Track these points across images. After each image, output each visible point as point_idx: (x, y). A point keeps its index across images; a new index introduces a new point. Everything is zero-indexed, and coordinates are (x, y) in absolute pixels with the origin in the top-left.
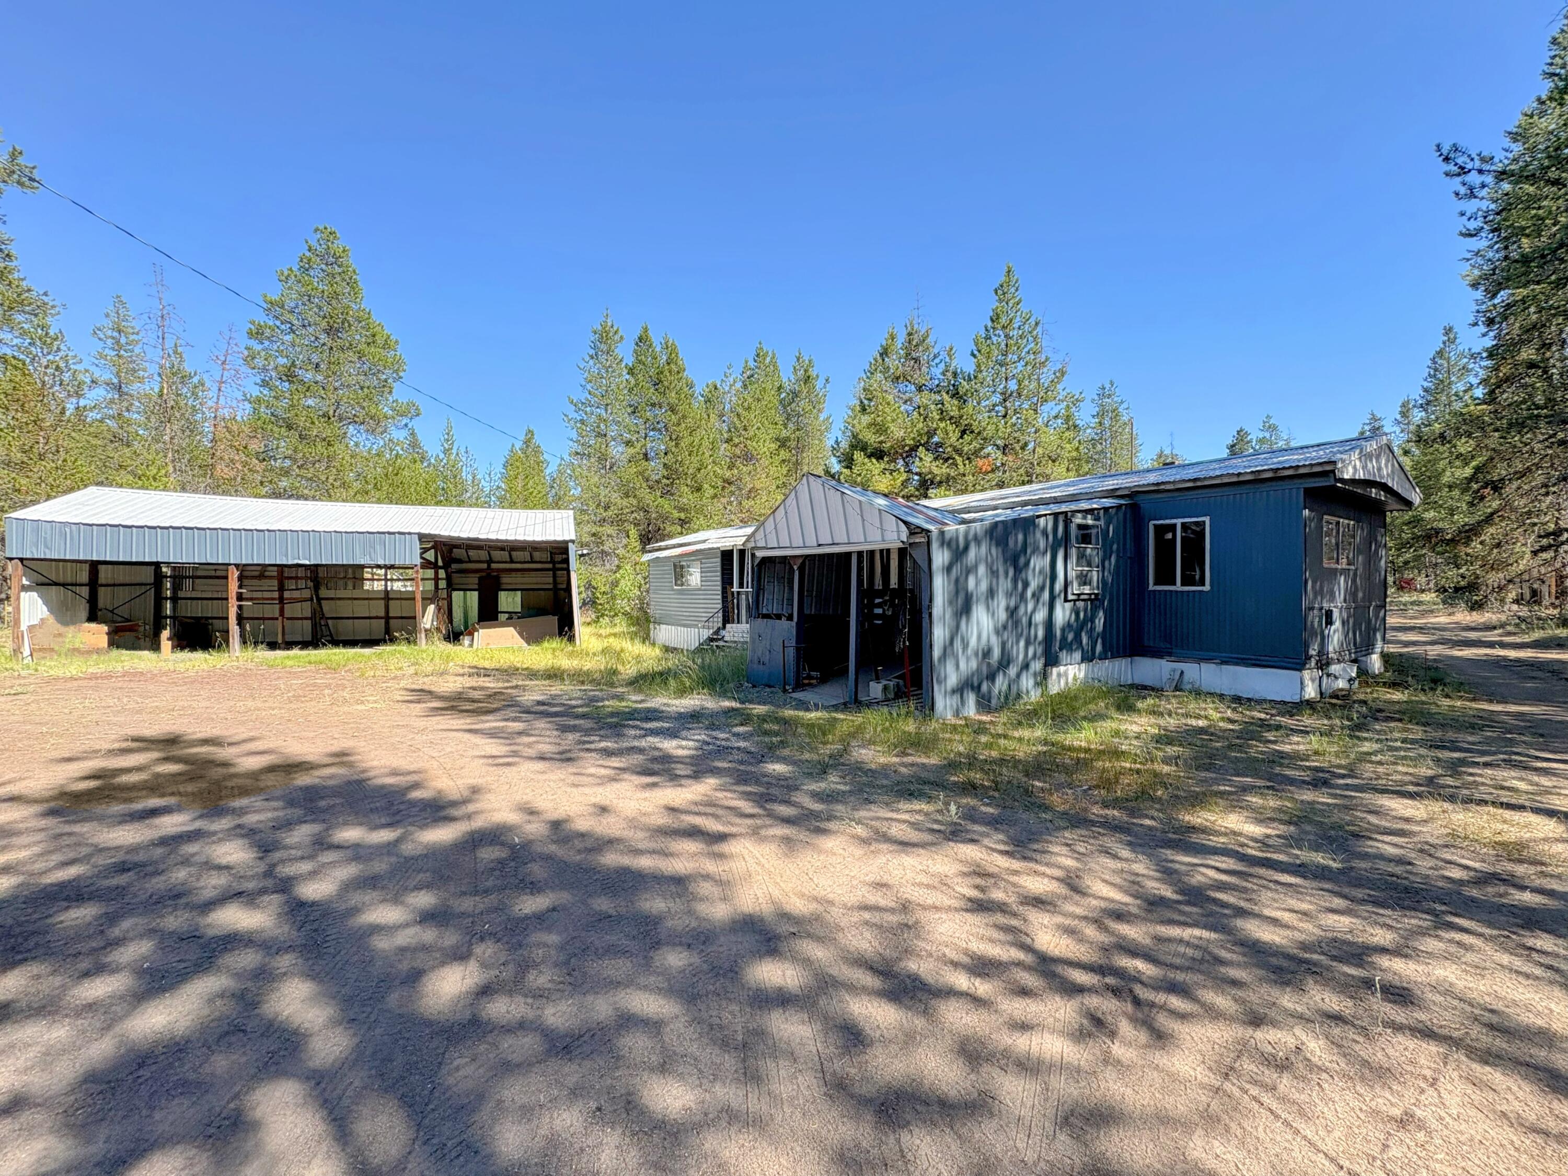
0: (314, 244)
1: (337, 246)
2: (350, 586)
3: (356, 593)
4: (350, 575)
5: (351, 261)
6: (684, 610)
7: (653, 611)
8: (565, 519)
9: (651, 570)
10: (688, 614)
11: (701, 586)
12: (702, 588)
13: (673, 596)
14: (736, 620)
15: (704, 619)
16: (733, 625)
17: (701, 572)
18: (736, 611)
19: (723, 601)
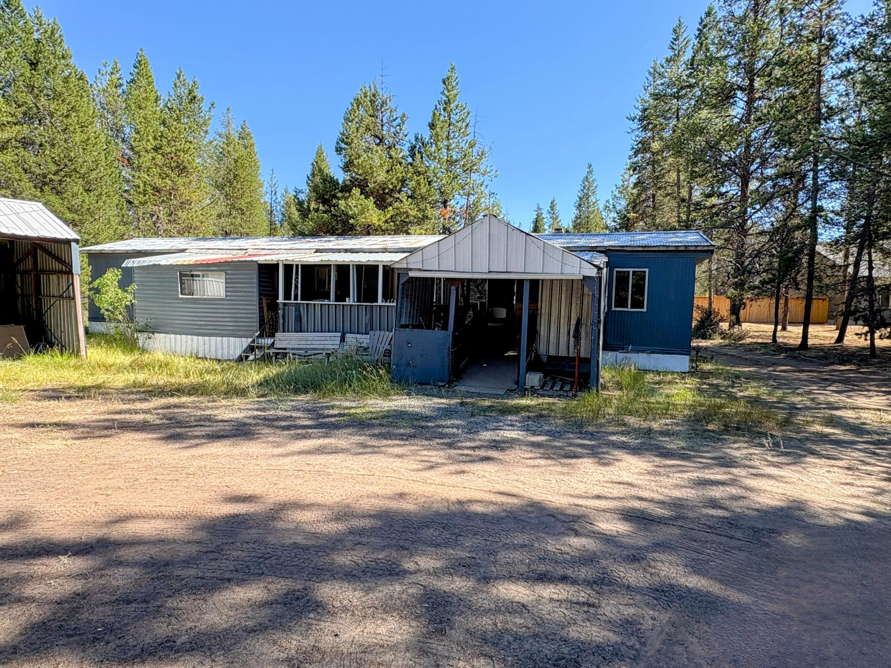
6: (197, 319)
7: (141, 319)
8: (40, 212)
9: (136, 276)
10: (203, 323)
11: (226, 296)
12: (228, 298)
13: (178, 305)
14: (281, 329)
15: (230, 328)
16: (284, 333)
17: (226, 283)
18: (281, 321)
19: (260, 311)
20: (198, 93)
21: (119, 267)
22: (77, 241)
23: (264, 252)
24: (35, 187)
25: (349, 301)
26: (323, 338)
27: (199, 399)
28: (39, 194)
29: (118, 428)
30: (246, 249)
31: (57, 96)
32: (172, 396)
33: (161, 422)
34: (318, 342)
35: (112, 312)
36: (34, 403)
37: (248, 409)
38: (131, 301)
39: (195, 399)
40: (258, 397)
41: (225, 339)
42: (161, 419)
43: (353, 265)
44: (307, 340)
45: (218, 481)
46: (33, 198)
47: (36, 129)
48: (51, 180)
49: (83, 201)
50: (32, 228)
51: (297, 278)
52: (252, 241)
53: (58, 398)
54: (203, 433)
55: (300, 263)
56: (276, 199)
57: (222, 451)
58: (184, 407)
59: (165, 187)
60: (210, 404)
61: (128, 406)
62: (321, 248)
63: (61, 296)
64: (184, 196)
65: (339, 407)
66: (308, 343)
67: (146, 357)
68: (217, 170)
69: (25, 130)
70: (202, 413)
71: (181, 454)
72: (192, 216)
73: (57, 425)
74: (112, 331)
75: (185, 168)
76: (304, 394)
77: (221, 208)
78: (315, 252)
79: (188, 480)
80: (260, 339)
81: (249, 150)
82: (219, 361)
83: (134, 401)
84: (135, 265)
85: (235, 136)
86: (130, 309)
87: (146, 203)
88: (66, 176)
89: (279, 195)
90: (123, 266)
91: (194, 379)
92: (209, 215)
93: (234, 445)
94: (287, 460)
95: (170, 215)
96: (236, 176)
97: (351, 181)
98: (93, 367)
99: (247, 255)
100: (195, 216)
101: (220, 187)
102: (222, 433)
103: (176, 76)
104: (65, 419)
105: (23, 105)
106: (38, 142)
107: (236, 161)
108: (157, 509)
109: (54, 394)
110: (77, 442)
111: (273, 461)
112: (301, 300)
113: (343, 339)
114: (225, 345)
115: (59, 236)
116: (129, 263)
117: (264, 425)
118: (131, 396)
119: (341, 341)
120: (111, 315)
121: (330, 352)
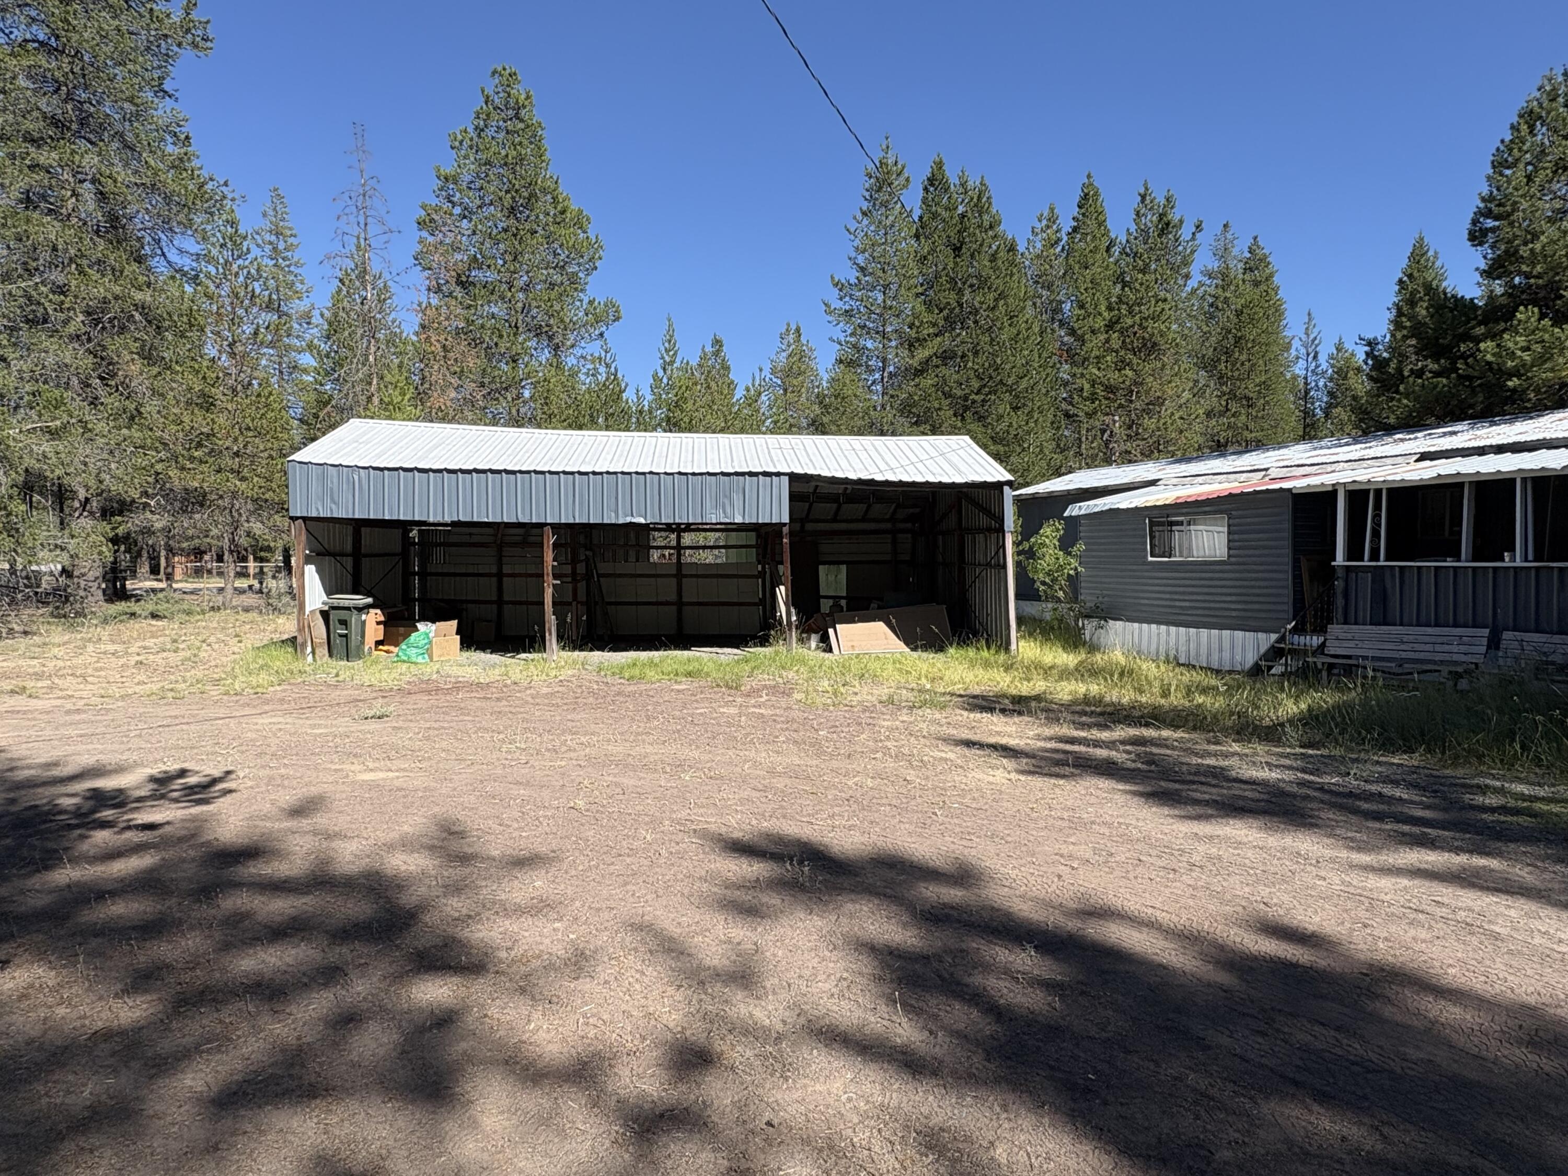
0: (489, 91)
1: (519, 92)
2: (632, 558)
3: (641, 569)
4: (633, 541)
5: (535, 114)
6: (1176, 597)
7: (1088, 597)
8: (968, 449)
9: (1083, 530)
10: (1187, 604)
11: (1229, 556)
12: (1232, 559)
13: (1146, 574)
14: (1340, 615)
15: (1234, 614)
16: (1346, 627)
17: (1229, 533)
18: (1340, 602)
19: (1294, 584)
20: (1174, 216)
21: (1061, 517)
22: (1009, 483)
23: (1302, 471)
24: (955, 415)
25: (1513, 559)
26: (1440, 640)
27: (1192, 736)
28: (959, 424)
29: (1074, 766)
30: (1266, 470)
31: (983, 283)
32: (1147, 725)
33: (1133, 765)
34: (1429, 647)
35: (1050, 587)
36: (965, 713)
37: (1284, 766)
38: (1076, 569)
39: (1183, 735)
40: (1301, 747)
41: (1226, 633)
42: (1134, 761)
43: (1524, 480)
44: (1402, 642)
45: (1247, 889)
46: (954, 431)
47: (959, 334)
48: (974, 402)
49: (1010, 425)
50: (959, 472)
51: (1377, 516)
52: (1277, 452)
53: (991, 710)
54: (1207, 797)
55: (1384, 486)
56: (1317, 367)
57: (1247, 836)
58: (1167, 747)
59: (1124, 382)
60: (1213, 748)
61: (1083, 734)
62: (1432, 449)
63: (989, 564)
64: (1152, 393)
65: (1501, 791)
66: (1403, 647)
67: (1098, 658)
68: (1206, 335)
69: (946, 341)
70: (1200, 761)
71: (1174, 827)
72: (1164, 424)
73: (994, 747)
74: (1048, 616)
75: (1155, 344)
76: (1405, 752)
77: (1211, 401)
78: (1417, 461)
79: (1194, 874)
80: (1296, 637)
81: (1263, 287)
82: (1218, 672)
83: (1090, 726)
84: (1083, 512)
85: (1236, 268)
86: (1073, 580)
87: (1095, 412)
88: (990, 393)
89: (1323, 359)
90: (1065, 514)
91: (1176, 700)
92: (1193, 417)
93: (1267, 828)
94: (1386, 883)
95: (1130, 427)
96: (1238, 340)
97: (1510, 295)
98: (1028, 668)
99: (1267, 479)
100: (1170, 421)
101: (1208, 365)
102: (1241, 803)
103: (1139, 198)
104: (1004, 741)
105: (945, 308)
106: (960, 353)
107: (1239, 313)
108: (1150, 911)
109: (984, 703)
110: (1022, 778)
111: (1355, 878)
112: (1387, 560)
113: (1494, 643)
114: (1226, 645)
115: (990, 479)
116: (1074, 510)
117: (1322, 802)
118: (1084, 719)
119: (1489, 647)
120: (1049, 591)
121: (1460, 669)
